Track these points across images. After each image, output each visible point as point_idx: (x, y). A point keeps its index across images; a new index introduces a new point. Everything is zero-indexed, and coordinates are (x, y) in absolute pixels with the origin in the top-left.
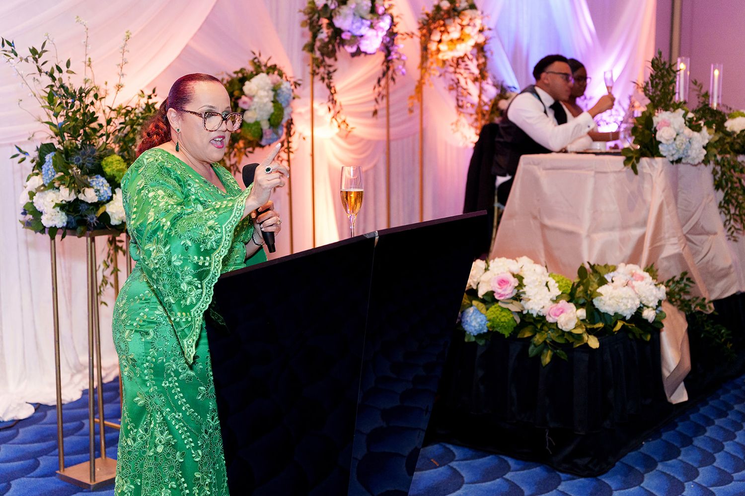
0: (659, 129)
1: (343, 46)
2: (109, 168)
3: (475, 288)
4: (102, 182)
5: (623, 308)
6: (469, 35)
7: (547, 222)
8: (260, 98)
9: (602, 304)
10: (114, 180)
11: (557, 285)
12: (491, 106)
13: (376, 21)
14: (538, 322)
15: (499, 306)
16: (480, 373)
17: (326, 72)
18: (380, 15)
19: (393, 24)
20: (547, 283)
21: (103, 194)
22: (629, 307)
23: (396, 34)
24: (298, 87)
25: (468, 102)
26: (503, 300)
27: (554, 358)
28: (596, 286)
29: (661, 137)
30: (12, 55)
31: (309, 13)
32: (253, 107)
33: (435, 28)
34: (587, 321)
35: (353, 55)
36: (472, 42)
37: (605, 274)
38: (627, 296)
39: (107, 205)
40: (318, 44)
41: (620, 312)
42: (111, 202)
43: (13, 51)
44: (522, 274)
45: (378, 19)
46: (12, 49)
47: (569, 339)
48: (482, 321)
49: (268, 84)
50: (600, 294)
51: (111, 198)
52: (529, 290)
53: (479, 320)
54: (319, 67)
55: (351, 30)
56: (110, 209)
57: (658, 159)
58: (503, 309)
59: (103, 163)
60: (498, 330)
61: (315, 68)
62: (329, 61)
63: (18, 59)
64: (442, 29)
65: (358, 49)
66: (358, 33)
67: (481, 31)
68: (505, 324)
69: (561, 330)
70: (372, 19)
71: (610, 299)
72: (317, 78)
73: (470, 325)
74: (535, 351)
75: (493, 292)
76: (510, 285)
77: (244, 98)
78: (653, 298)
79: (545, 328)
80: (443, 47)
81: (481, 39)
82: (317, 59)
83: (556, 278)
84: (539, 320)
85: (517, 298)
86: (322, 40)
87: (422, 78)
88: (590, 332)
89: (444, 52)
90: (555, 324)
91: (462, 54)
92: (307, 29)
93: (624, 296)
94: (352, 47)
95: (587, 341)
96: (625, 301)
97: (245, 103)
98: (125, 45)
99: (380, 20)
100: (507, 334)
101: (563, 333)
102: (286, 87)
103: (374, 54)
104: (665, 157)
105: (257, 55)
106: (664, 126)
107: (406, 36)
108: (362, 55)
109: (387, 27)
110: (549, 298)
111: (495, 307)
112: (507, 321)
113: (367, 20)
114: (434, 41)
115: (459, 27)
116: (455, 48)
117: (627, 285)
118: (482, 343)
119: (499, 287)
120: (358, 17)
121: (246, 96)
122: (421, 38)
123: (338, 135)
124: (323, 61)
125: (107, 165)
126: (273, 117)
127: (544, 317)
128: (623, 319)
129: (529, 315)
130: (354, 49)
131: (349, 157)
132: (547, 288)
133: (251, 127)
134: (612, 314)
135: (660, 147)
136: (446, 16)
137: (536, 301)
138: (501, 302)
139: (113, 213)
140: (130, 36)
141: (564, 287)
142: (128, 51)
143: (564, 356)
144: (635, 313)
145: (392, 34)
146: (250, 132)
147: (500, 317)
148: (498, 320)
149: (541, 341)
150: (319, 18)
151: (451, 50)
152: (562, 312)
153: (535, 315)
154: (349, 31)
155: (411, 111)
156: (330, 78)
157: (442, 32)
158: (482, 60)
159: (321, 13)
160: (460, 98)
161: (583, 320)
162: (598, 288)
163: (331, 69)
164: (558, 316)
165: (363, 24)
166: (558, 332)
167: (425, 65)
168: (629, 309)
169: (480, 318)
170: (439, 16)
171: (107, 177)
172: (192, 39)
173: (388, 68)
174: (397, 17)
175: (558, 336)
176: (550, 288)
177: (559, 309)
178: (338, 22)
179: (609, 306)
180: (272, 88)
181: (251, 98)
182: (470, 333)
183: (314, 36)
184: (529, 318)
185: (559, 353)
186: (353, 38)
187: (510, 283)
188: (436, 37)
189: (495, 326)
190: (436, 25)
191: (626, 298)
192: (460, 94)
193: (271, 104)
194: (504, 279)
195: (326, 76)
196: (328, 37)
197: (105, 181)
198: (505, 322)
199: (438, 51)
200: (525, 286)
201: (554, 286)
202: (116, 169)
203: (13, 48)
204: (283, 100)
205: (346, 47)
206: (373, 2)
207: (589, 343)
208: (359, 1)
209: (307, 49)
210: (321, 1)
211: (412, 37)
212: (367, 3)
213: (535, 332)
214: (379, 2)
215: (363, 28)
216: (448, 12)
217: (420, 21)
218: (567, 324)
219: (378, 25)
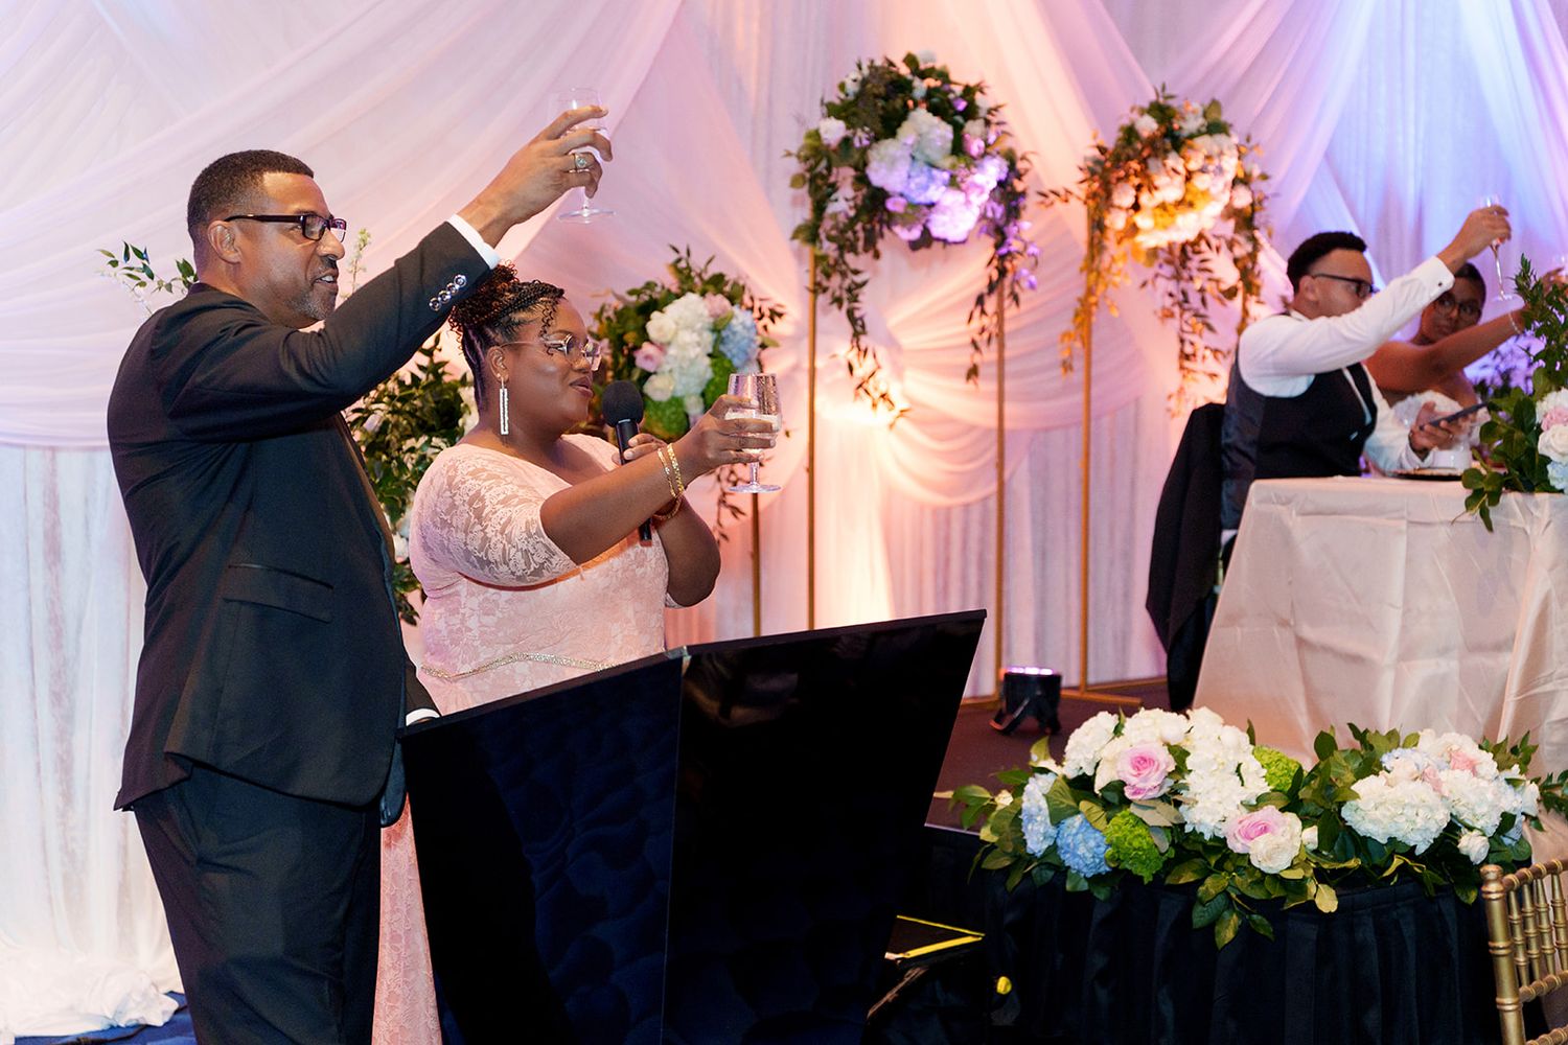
0: (1548, 428)
1: (889, 228)
3: (1090, 773)
5: (1406, 826)
6: (1205, 193)
7: (1308, 632)
8: (684, 347)
9: (1359, 819)
11: (1264, 772)
13: (964, 172)
14: (1215, 853)
15: (1131, 814)
16: (1099, 961)
17: (846, 285)
18: (974, 158)
19: (1012, 173)
20: (1240, 765)
22: (1419, 826)
23: (1023, 194)
24: (777, 319)
25: (1206, 348)
26: (1140, 800)
27: (1245, 931)
28: (1350, 777)
29: (1548, 446)
30: (144, 276)
31: (807, 159)
32: (667, 368)
33: (1121, 180)
34: (1323, 853)
35: (914, 246)
36: (1216, 208)
37: (1385, 752)
38: (1416, 801)
40: (827, 224)
41: (1399, 836)
43: (145, 268)
44: (1186, 746)
45: (969, 166)
46: (144, 265)
47: (1274, 892)
48: (1099, 846)
49: (701, 315)
50: (1356, 796)
52: (1196, 782)
53: (1092, 843)
54: (828, 276)
55: (906, 192)
57: (1542, 497)
58: (1137, 822)
60: (1128, 865)
61: (820, 278)
62: (855, 261)
63: (152, 285)
64: (1139, 180)
65: (926, 232)
66: (922, 199)
67: (1241, 181)
68: (1141, 854)
69: (1258, 870)
70: (953, 166)
71: (1377, 807)
72: (823, 299)
73: (1075, 855)
74: (1204, 916)
75: (1123, 784)
76: (1157, 769)
77: (647, 348)
79: (1228, 865)
80: (1143, 221)
81: (1243, 199)
82: (824, 258)
83: (1266, 757)
84: (1214, 847)
85: (1172, 797)
86: (835, 216)
87: (1090, 292)
88: (1322, 876)
89: (1148, 231)
90: (1246, 857)
91: (1191, 236)
92: (804, 190)
93: (1409, 801)
94: (909, 230)
95: (1315, 896)
96: (1410, 812)
97: (648, 357)
98: (359, 257)
99: (976, 168)
100: (1147, 878)
101: (1262, 877)
102: (743, 324)
103: (964, 242)
104: (1561, 491)
105: (683, 253)
106: (1557, 422)
107: (1052, 197)
108: (936, 246)
109: (996, 182)
110: (1239, 800)
111: (1123, 817)
112: (1145, 847)
113: (944, 170)
114: (1120, 208)
115: (1178, 177)
116: (1173, 222)
117: (1420, 776)
118: (1101, 894)
119: (1135, 773)
120: (920, 164)
121: (652, 343)
122: (1087, 202)
124: (840, 261)
126: (712, 388)
127: (1224, 842)
128: (1410, 852)
129: (1196, 836)
130: (916, 234)
131: (936, 469)
132: (1237, 778)
133: (664, 411)
134: (1383, 840)
135: (1549, 467)
136: (1147, 152)
137: (1208, 805)
138: (1136, 804)
140: (369, 240)
141: (1279, 777)
143: (1266, 928)
144: (1439, 838)
145: (1009, 196)
146: (660, 420)
147: (1130, 837)
148: (1126, 844)
149: (1217, 891)
150: (829, 169)
151: (1164, 227)
152: (1265, 830)
153: (1207, 837)
154: (902, 195)
155: (1067, 366)
156: (854, 299)
157: (1138, 188)
158: (1244, 249)
159: (834, 156)
160: (1187, 337)
161: (1312, 851)
162: (1354, 782)
163: (857, 280)
164: (1252, 840)
165: (932, 179)
166: (1251, 876)
167: (1096, 264)
168: (1421, 830)
169: (1095, 838)
170: (1130, 152)
173: (1002, 273)
174: (1025, 156)
175: (1253, 883)
176: (1245, 779)
177: (1255, 825)
178: (878, 176)
179: (1374, 821)
180: (711, 327)
181: (662, 347)
182: (1079, 871)
184: (1195, 842)
185: (1254, 921)
186: (910, 211)
187: (1156, 763)
188: (1124, 197)
189: (1122, 857)
190: (1122, 173)
191: (1413, 806)
192: (1187, 327)
193: (707, 361)
194: (1147, 756)
195: (845, 295)
196: (854, 207)
198: (1141, 849)
199: (1133, 229)
200: (1189, 772)
201: (1256, 773)
203: (145, 262)
204: (735, 351)
205: (897, 229)
206: (958, 130)
207: (1317, 901)
208: (925, 129)
209: (801, 236)
210: (833, 131)
211: (1066, 201)
212: (943, 131)
213: (1207, 872)
214: (973, 128)
215: (933, 187)
216: (1151, 142)
217: (1082, 165)
218: (1270, 858)
219: (969, 180)
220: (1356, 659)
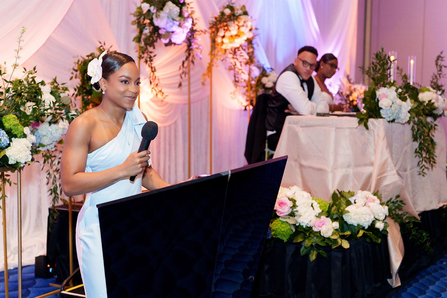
0: (381, 100)
1: (160, 39)
2: (8, 123)
4: (3, 133)
5: (364, 221)
6: (243, 33)
7: (304, 163)
9: (349, 219)
10: (11, 132)
11: (319, 205)
12: (256, 81)
13: (183, 22)
14: (307, 231)
15: (280, 220)
16: (266, 267)
17: (149, 56)
18: (185, 18)
19: (193, 24)
20: (312, 204)
21: (3, 142)
22: (367, 220)
23: (196, 31)
25: (242, 79)
26: (282, 216)
27: (319, 256)
28: (345, 206)
29: (382, 105)
31: (137, 16)
33: (221, 27)
34: (339, 230)
35: (166, 45)
36: (245, 38)
37: (349, 198)
39: (6, 150)
40: (143, 37)
41: (361, 224)
42: (9, 148)
44: (294, 198)
45: (184, 20)
47: (329, 243)
50: (348, 212)
51: (9, 145)
52: (301, 209)
54: (143, 53)
55: (166, 28)
56: (8, 152)
57: (380, 120)
58: (283, 222)
59: (3, 120)
60: (279, 237)
61: (141, 54)
62: (150, 49)
64: (226, 28)
65: (170, 41)
66: (170, 30)
67: (251, 30)
68: (284, 233)
69: (323, 237)
70: (180, 20)
71: (354, 215)
72: (143, 61)
74: (305, 251)
76: (287, 206)
78: (382, 214)
79: (312, 235)
81: (250, 35)
82: (142, 47)
83: (318, 201)
84: (307, 230)
85: (292, 215)
86: (146, 34)
87: (212, 61)
88: (342, 237)
89: (226, 44)
90: (319, 233)
91: (238, 45)
92: (135, 27)
93: (364, 213)
94: (166, 40)
95: (341, 244)
96: (364, 216)
98: (21, 36)
99: (186, 21)
100: (285, 240)
101: (324, 239)
103: (181, 44)
104: (384, 118)
105: (103, 44)
106: (384, 97)
107: (201, 32)
108: (173, 45)
109: (190, 26)
110: (314, 214)
111: (277, 221)
112: (285, 231)
113: (177, 21)
114: (219, 36)
115: (237, 27)
116: (234, 41)
117: (365, 205)
119: (279, 207)
120: (170, 19)
122: (211, 34)
123: (152, 100)
124: (146, 49)
125: (6, 121)
127: (311, 228)
128: (363, 228)
129: (301, 226)
130: (167, 41)
132: (312, 208)
134: (356, 225)
135: (381, 111)
136: (228, 19)
137: (305, 217)
138: (281, 217)
139: (11, 155)
140: (25, 30)
141: (323, 207)
142: (23, 41)
143: (325, 255)
144: (371, 224)
145: (192, 31)
147: (280, 228)
148: (279, 230)
149: (309, 244)
150: (144, 19)
151: (231, 42)
152: (323, 224)
155: (203, 84)
156: (151, 61)
157: (225, 30)
158: (251, 50)
159: (145, 16)
160: (237, 76)
161: (336, 230)
162: (346, 207)
163: (152, 55)
164: (321, 227)
165: (174, 24)
166: (320, 238)
167: (213, 53)
168: (367, 221)
170: (223, 20)
171: (6, 130)
172: (53, 32)
173: (189, 54)
174: (196, 19)
175: (321, 241)
176: (314, 208)
177: (321, 222)
178: (157, 23)
179: (354, 220)
183: (141, 32)
184: (301, 228)
185: (321, 252)
186: (167, 34)
187: (287, 204)
188: (221, 33)
189: (277, 234)
190: (222, 25)
191: (365, 214)
192: (236, 73)
194: (283, 202)
195: (148, 59)
196: (150, 32)
197: (5, 133)
198: (284, 231)
199: (222, 43)
200: (297, 206)
201: (317, 206)
202: (13, 124)
205: (162, 39)
206: (181, 9)
207: (343, 245)
208: (171, 8)
209: (136, 40)
210: (146, 7)
211: (205, 33)
212: (177, 9)
213: (305, 238)
214: (184, 8)
215: (174, 26)
216: (229, 16)
217: (211, 22)
218: (327, 232)
219: (184, 25)
220: (320, 170)
